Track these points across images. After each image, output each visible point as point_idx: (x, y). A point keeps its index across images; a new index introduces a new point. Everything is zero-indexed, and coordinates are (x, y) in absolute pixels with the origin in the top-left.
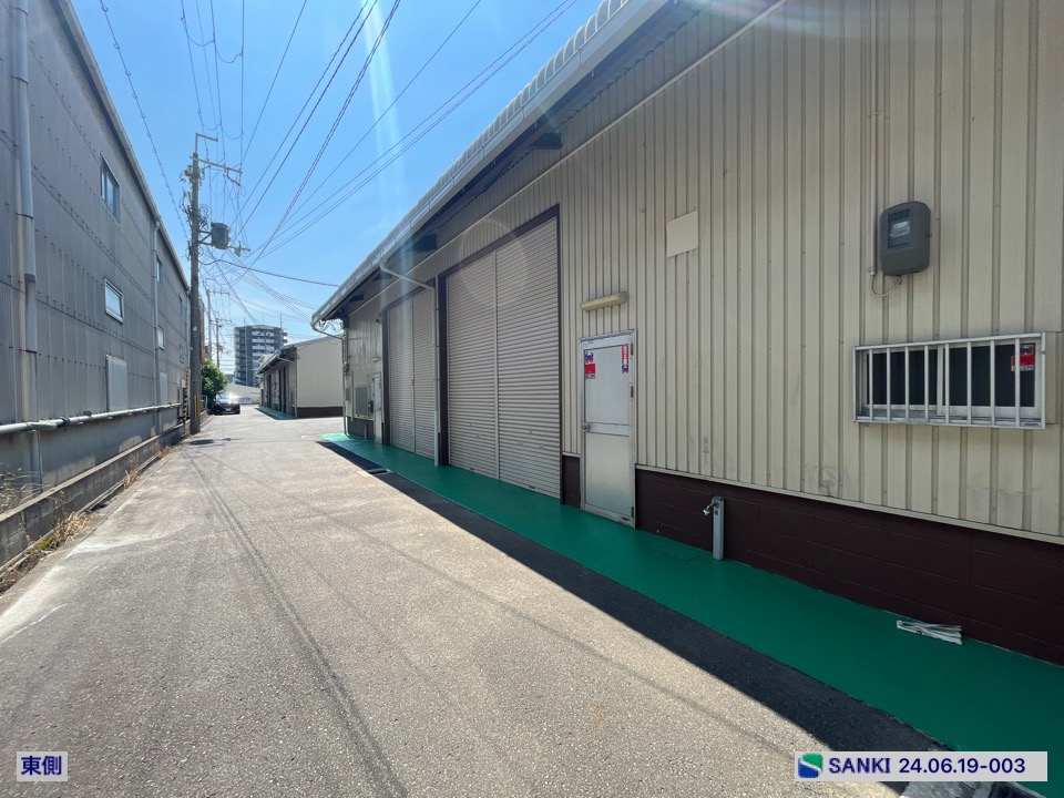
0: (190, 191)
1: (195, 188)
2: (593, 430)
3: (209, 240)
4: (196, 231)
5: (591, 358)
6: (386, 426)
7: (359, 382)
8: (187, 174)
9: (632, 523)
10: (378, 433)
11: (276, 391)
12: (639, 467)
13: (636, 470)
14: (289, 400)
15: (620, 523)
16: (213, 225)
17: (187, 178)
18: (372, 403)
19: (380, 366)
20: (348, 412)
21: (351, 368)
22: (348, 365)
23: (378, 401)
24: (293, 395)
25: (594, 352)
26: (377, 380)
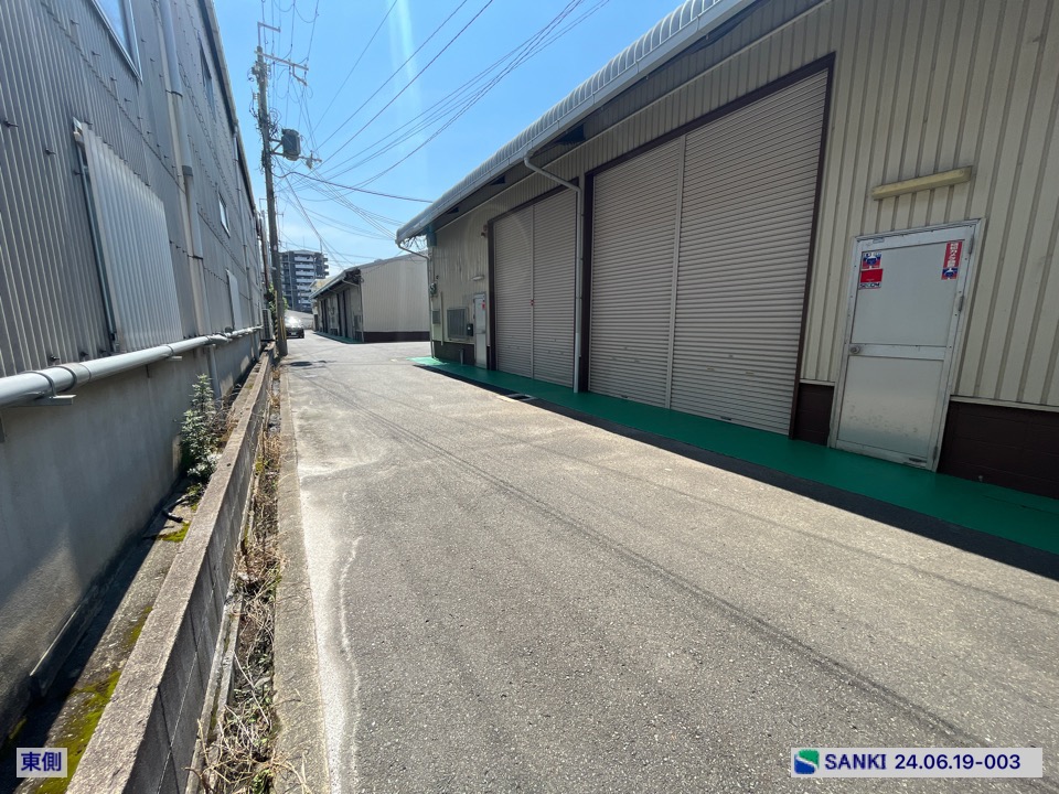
0: (258, 91)
1: (262, 87)
2: (867, 351)
3: (280, 150)
4: (267, 139)
5: (876, 261)
6: (492, 351)
7: (452, 301)
8: (254, 72)
9: (931, 465)
10: (481, 356)
11: (333, 315)
12: (955, 399)
13: (951, 402)
14: (351, 323)
15: (905, 465)
16: (284, 132)
17: (254, 77)
18: (472, 326)
19: (485, 286)
20: (438, 334)
21: (439, 290)
22: (435, 286)
23: (481, 323)
24: (358, 319)
25: (882, 253)
26: (479, 301)
